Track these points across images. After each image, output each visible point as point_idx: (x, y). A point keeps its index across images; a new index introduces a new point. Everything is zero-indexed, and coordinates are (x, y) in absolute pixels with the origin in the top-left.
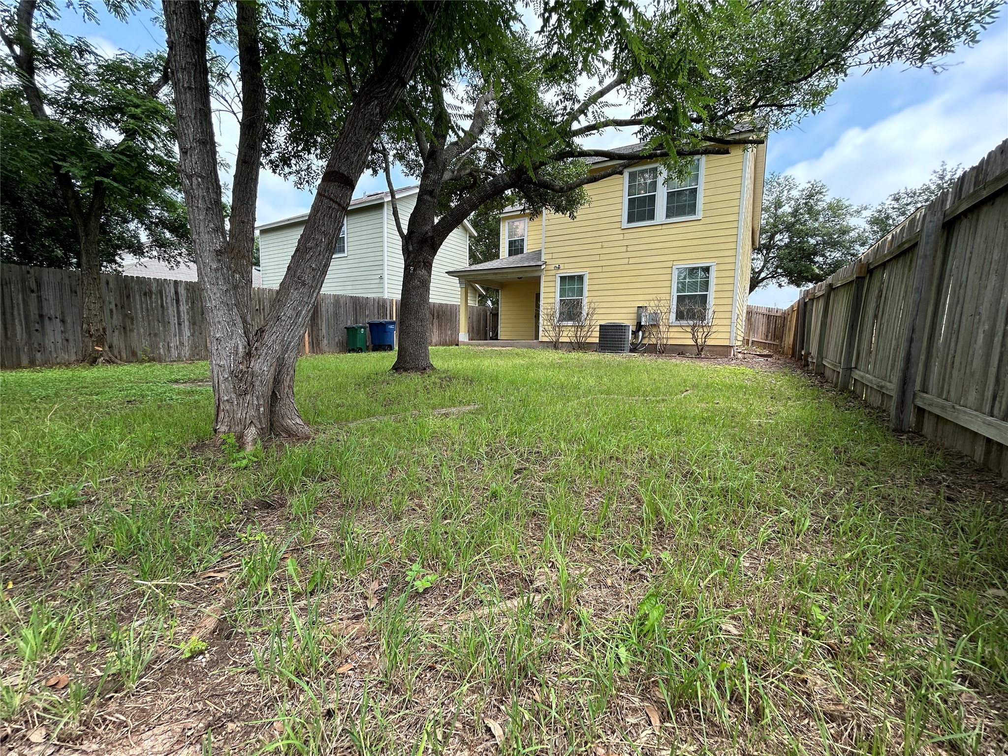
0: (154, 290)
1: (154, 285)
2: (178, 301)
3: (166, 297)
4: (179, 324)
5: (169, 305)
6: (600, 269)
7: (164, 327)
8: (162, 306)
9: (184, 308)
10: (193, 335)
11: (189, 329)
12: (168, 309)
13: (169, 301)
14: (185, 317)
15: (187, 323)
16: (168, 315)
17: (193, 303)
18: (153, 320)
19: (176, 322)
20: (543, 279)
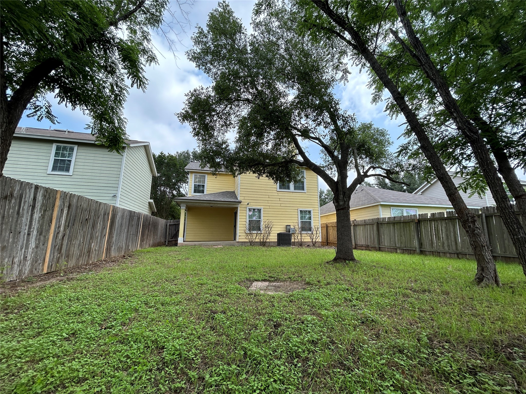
0: (15, 193)
1: (17, 188)
2: (34, 207)
3: (25, 202)
4: (29, 234)
5: (25, 212)
6: (268, 207)
7: (14, 238)
8: (18, 213)
9: (37, 216)
10: (37, 247)
11: (36, 239)
12: (23, 217)
13: (26, 208)
14: (35, 225)
15: (35, 233)
16: (21, 224)
17: (45, 211)
18: (6, 229)
19: (26, 231)
20: (239, 209)
